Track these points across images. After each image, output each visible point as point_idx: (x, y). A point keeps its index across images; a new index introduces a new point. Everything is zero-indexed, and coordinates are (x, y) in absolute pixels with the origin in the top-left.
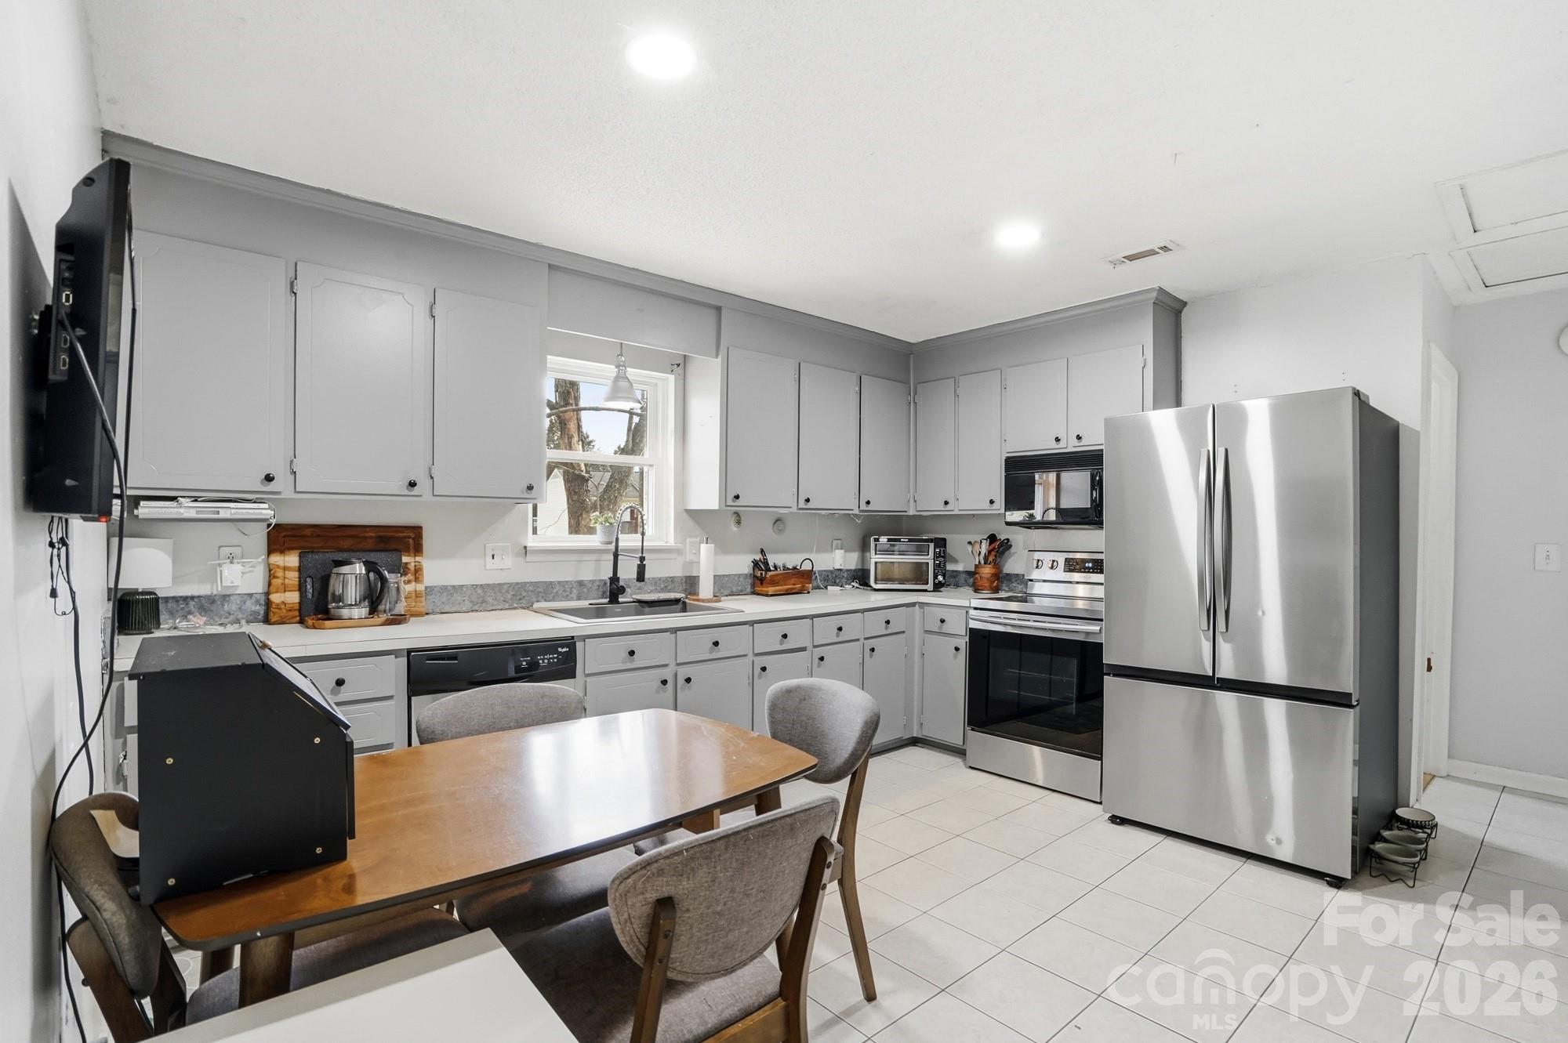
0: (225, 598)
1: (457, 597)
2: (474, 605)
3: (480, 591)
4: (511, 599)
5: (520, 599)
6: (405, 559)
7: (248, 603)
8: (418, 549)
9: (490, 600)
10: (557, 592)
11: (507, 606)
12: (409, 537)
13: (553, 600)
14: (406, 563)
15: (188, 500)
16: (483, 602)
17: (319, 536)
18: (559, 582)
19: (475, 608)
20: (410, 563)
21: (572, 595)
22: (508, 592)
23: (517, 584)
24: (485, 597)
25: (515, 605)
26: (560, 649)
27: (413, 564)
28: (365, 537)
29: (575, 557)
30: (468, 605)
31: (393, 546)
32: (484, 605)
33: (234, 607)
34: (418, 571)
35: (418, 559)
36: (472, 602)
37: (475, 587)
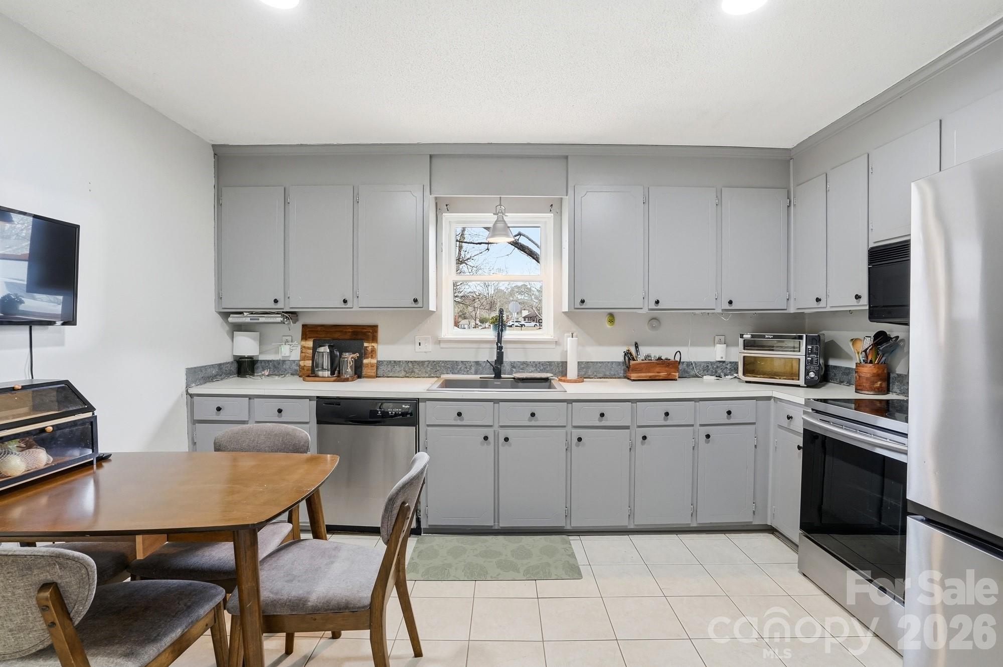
0: (284, 361)
1: (397, 368)
2: (407, 373)
3: (410, 365)
4: (430, 371)
5: (436, 371)
6: (366, 344)
7: (293, 365)
8: (374, 339)
9: (416, 371)
10: (461, 368)
11: (427, 375)
12: (369, 332)
13: (458, 373)
14: (366, 347)
15: (247, 314)
16: (412, 372)
17: (324, 331)
18: (462, 362)
19: (407, 375)
20: (369, 346)
21: (471, 371)
22: (428, 366)
23: (434, 361)
24: (412, 369)
25: (432, 375)
26: (403, 406)
27: (370, 348)
28: (346, 332)
29: (475, 346)
30: (403, 373)
31: (360, 337)
32: (413, 374)
33: (287, 367)
34: (373, 351)
35: (373, 344)
36: (405, 371)
37: (407, 362)
